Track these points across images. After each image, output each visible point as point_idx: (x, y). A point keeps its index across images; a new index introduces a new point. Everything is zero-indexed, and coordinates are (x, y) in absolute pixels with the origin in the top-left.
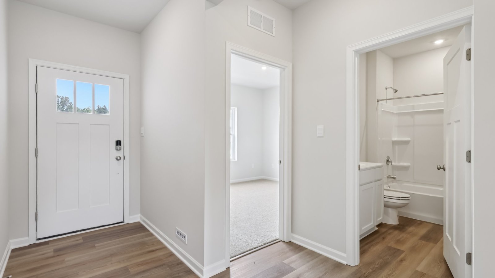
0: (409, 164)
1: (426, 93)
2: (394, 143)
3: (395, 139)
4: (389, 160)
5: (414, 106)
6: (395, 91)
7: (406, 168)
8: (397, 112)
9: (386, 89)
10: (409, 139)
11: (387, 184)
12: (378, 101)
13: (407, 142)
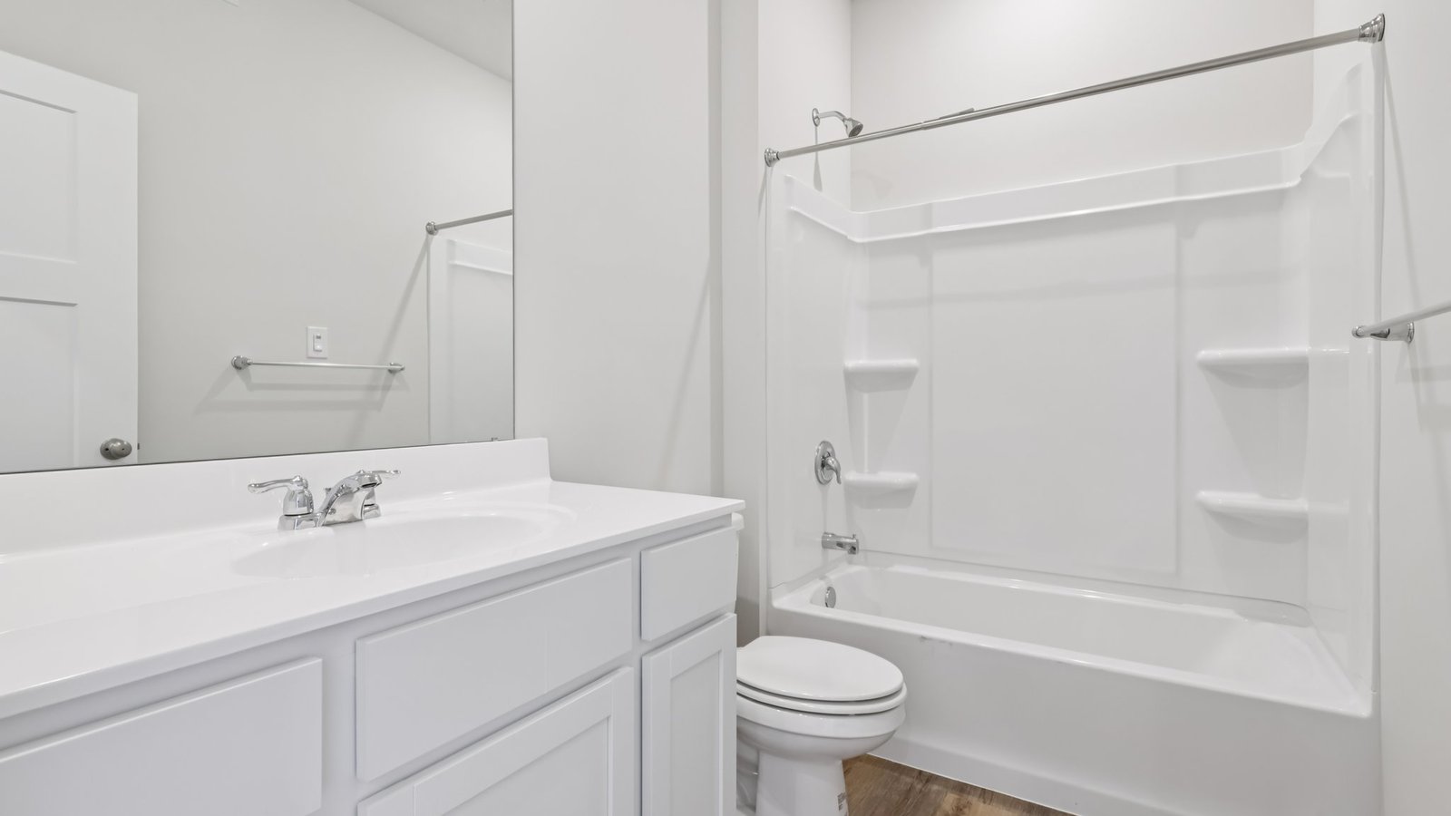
0: (913, 477)
1: (978, 106)
2: (856, 380)
3: (858, 360)
4: (830, 461)
5: (929, 207)
6: (851, 128)
7: (903, 495)
8: (866, 240)
9: (816, 121)
10: (913, 362)
11: (823, 578)
12: (769, 162)
13: (903, 378)
